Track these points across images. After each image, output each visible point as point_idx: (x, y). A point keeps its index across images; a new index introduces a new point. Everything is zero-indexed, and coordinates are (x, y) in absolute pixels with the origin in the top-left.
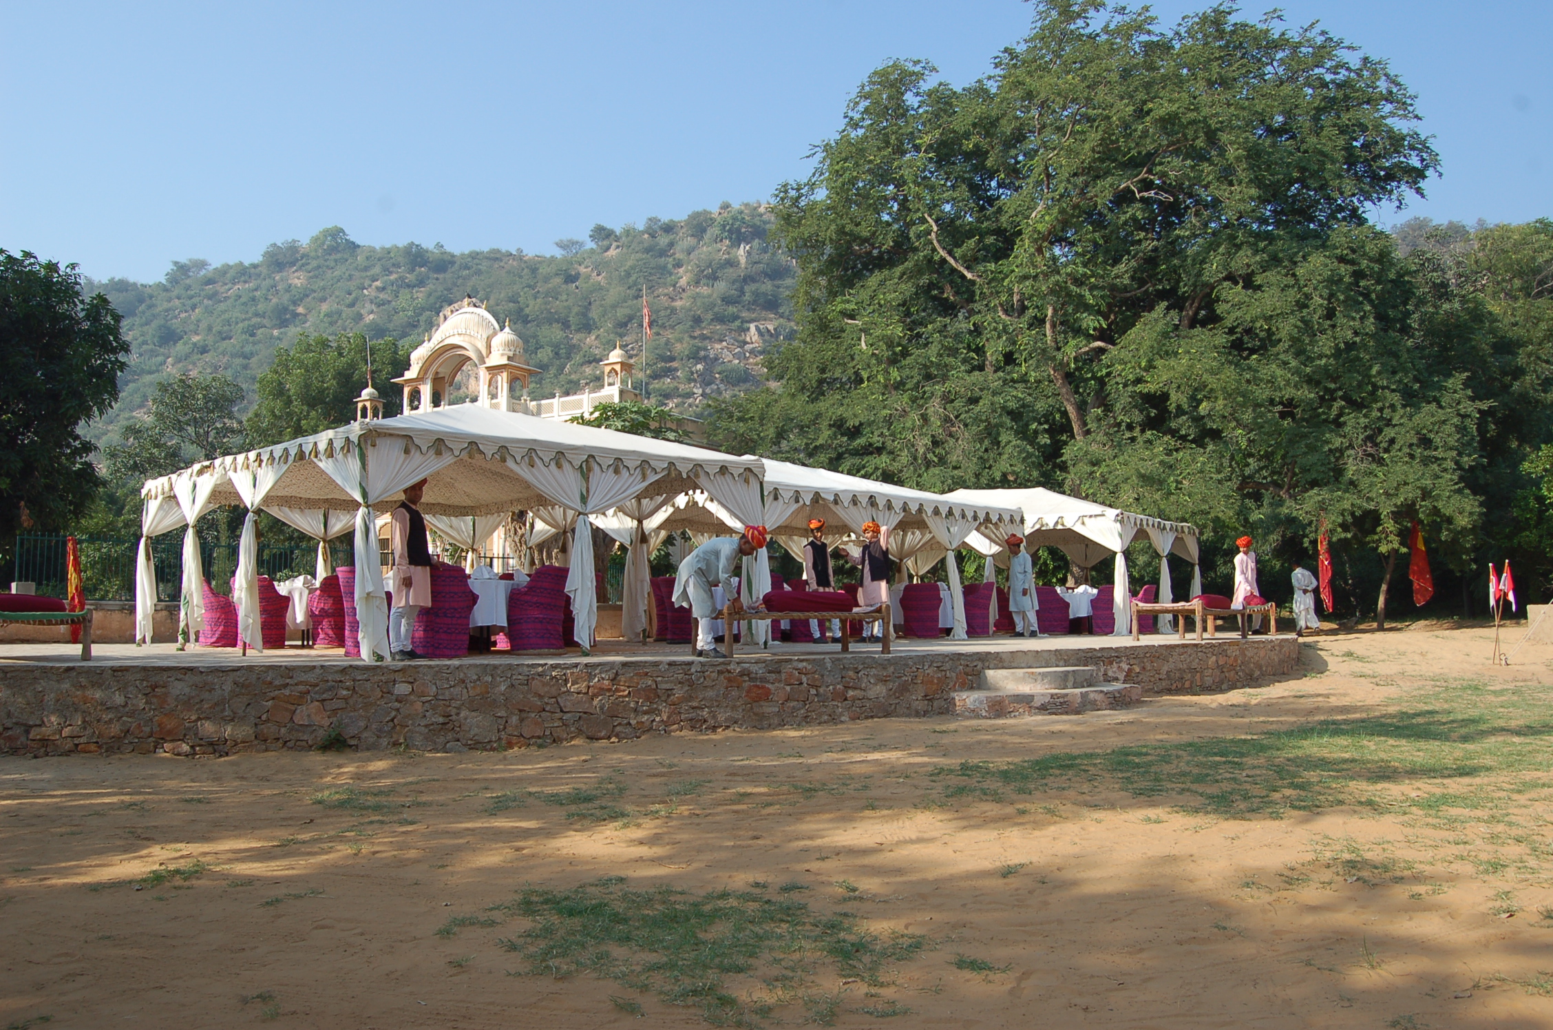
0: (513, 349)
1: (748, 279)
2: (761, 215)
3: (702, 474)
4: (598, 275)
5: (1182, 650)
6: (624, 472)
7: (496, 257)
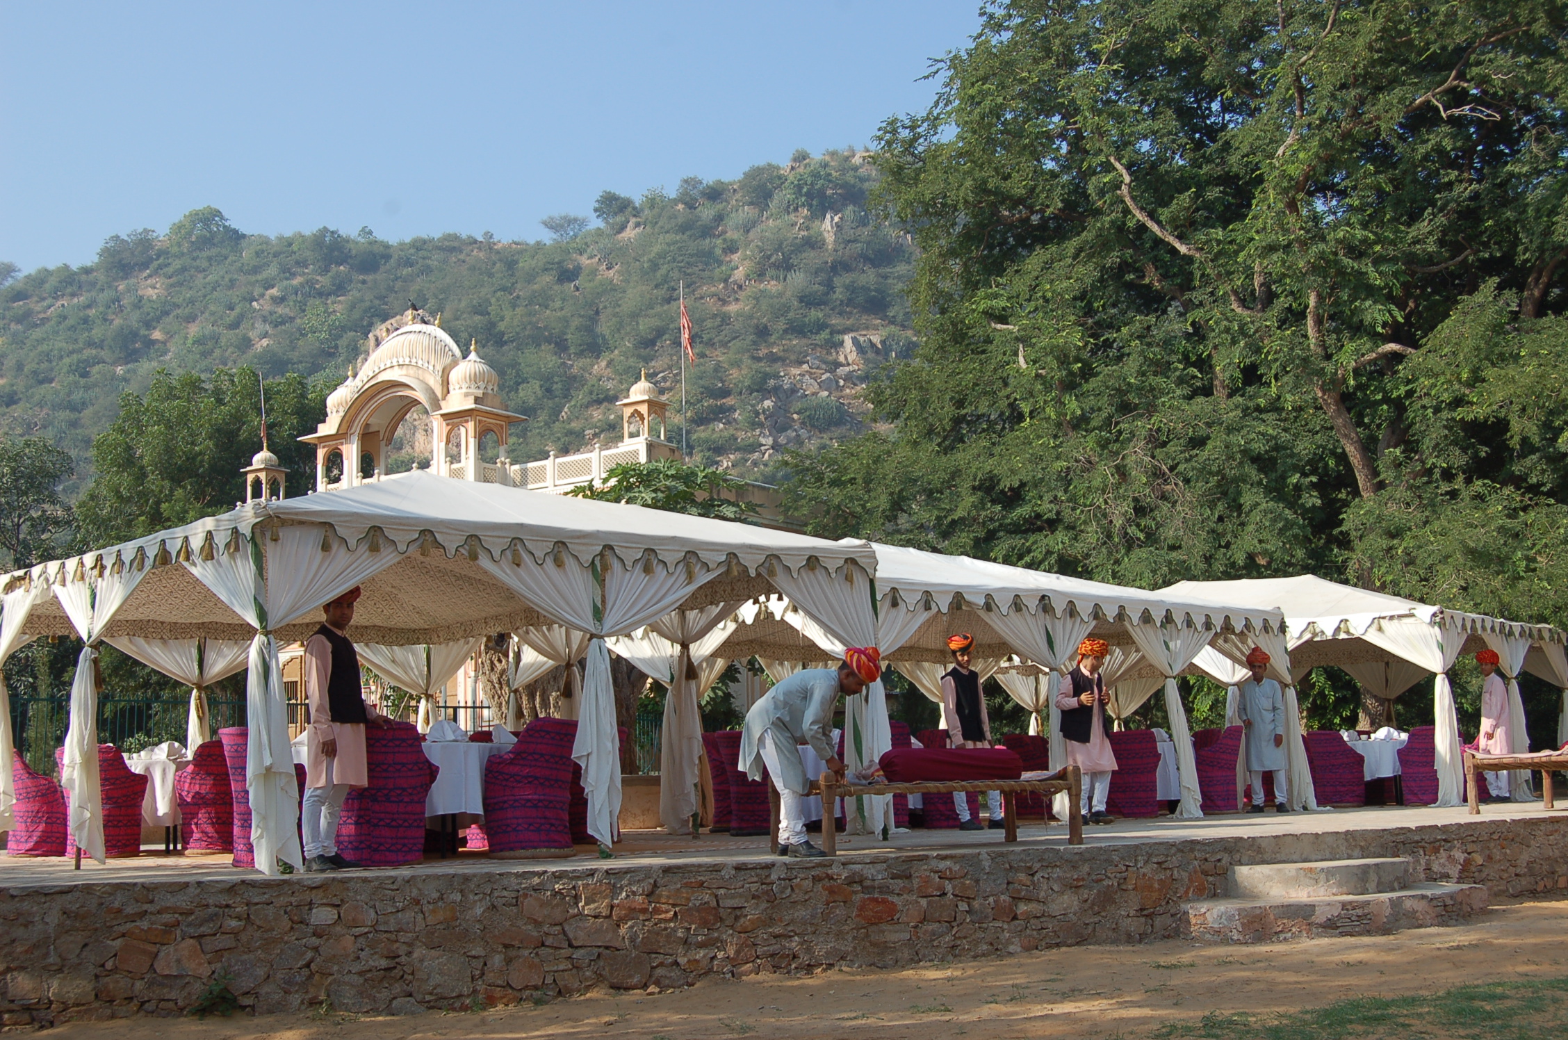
0: (482, 385)
1: (839, 266)
2: (856, 169)
3: (779, 570)
4: (608, 269)
5: (1550, 827)
6: (660, 572)
7: (452, 246)
